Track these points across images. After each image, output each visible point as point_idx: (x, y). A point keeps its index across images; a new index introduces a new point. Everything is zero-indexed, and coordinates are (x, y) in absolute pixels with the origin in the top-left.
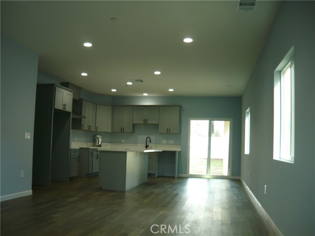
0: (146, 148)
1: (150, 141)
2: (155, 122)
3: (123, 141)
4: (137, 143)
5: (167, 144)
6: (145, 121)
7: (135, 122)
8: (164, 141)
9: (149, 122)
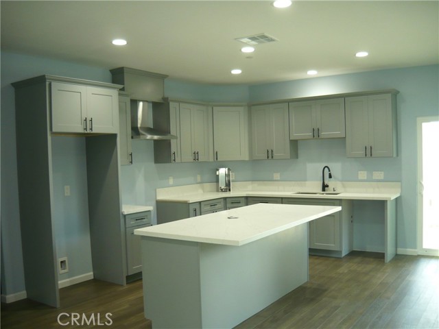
0: (324, 190)
1: (330, 177)
2: (338, 133)
3: (277, 176)
4: (305, 180)
5: (369, 180)
6: (316, 133)
7: (295, 136)
8: (363, 175)
9: (324, 134)
